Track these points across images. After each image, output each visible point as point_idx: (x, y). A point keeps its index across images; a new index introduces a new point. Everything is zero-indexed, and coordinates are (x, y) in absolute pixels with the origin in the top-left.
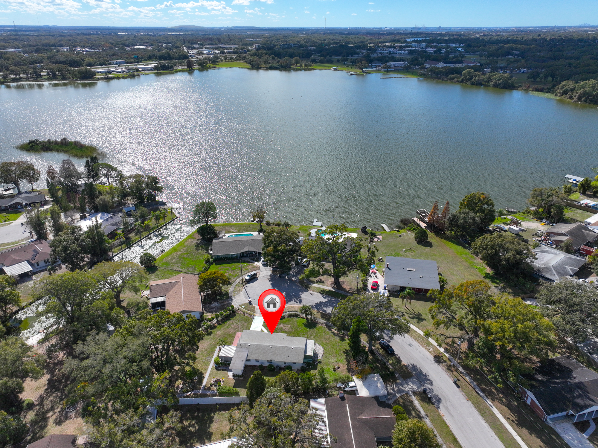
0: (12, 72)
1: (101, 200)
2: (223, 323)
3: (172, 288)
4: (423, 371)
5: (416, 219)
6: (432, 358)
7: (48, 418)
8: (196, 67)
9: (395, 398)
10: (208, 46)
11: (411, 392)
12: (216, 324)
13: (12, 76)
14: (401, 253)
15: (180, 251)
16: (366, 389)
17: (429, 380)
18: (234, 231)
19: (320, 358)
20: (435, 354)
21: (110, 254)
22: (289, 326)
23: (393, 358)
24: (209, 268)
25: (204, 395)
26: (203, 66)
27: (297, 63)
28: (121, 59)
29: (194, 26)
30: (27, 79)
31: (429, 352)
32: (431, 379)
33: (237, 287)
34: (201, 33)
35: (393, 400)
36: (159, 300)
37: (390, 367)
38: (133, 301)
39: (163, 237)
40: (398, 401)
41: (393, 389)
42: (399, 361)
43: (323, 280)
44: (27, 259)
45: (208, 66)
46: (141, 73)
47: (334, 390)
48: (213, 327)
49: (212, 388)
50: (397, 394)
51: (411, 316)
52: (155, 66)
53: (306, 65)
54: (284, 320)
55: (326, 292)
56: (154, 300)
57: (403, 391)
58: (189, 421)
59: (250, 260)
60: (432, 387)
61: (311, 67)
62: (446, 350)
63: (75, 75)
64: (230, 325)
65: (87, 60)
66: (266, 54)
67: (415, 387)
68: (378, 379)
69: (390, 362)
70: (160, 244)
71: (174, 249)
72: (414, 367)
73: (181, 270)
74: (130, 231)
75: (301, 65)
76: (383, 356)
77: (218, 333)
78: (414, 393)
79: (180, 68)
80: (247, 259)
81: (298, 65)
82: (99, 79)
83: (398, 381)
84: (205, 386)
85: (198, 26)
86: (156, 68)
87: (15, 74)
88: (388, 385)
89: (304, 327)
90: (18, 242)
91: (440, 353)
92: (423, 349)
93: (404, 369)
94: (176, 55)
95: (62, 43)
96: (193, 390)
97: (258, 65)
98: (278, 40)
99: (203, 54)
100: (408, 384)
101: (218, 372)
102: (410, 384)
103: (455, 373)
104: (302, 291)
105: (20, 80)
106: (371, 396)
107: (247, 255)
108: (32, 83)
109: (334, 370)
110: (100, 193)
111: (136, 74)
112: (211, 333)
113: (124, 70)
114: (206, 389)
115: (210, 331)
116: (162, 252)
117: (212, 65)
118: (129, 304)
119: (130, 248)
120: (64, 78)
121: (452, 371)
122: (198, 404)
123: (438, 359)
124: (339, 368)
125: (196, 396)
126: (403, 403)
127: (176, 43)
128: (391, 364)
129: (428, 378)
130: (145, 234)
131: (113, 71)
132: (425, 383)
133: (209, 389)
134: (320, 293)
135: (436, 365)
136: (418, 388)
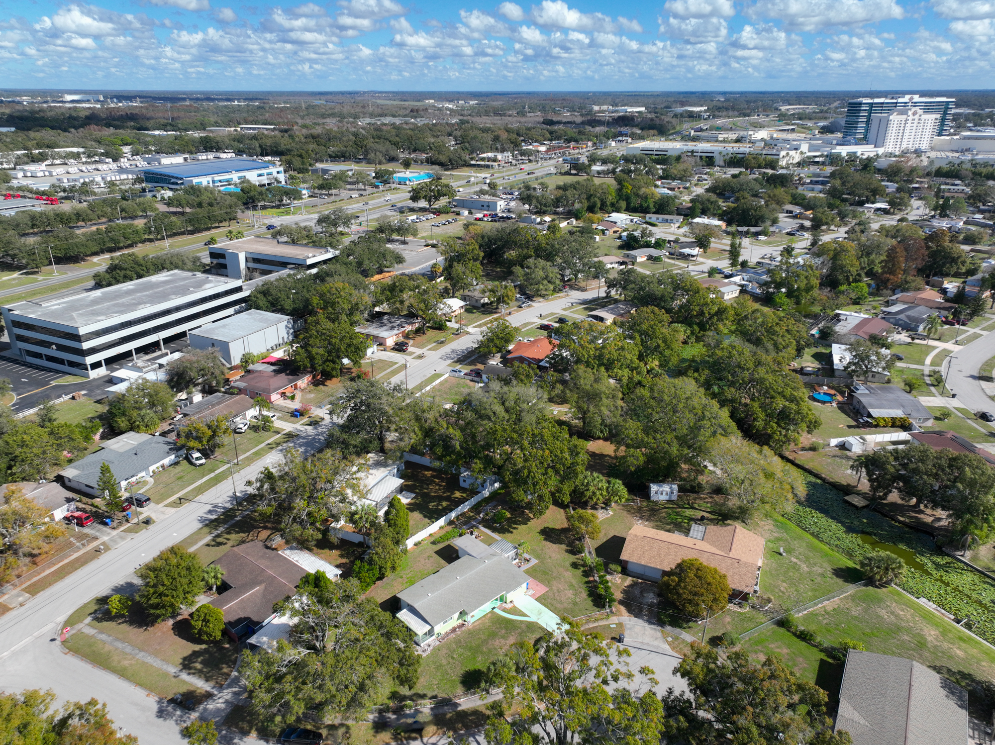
9: (236, 667)
11: (216, 693)
40: (230, 667)
42: (265, 735)
50: (237, 674)
60: (180, 727)
67: (211, 706)
78: (209, 696)
100: (226, 702)
102: (223, 705)
126: (221, 669)
136: (205, 709)
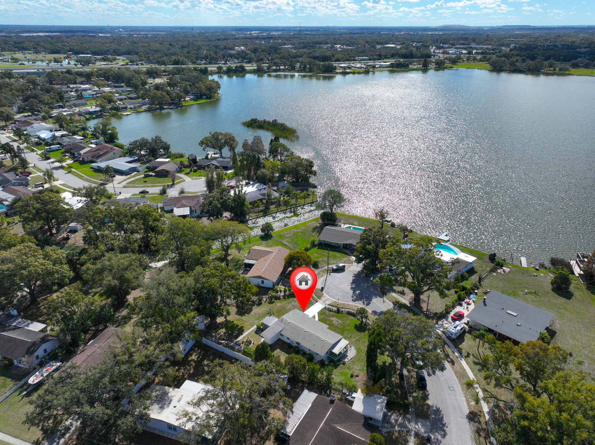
0: (276, 64)
1: (261, 172)
2: (288, 298)
3: (265, 256)
4: (444, 419)
5: (573, 262)
6: (467, 411)
7: (132, 318)
8: (433, 66)
9: (392, 429)
10: (459, 46)
11: (413, 432)
12: (281, 297)
13: (274, 68)
14: (520, 293)
15: (299, 229)
16: (362, 405)
17: (444, 431)
18: (355, 223)
19: (346, 360)
20: (473, 409)
21: (248, 217)
22: (340, 321)
23: (421, 392)
24: (310, 249)
25: (232, 348)
26: (440, 66)
27: (550, 67)
28: (366, 56)
29: (459, 26)
30: (284, 70)
31: (468, 404)
32: (447, 432)
33: (321, 273)
34: (461, 33)
35: (389, 430)
36: (251, 262)
37: (411, 399)
38: (237, 257)
39: (295, 214)
41: (396, 421)
42: (425, 397)
43: (405, 292)
44: (190, 205)
45: (445, 66)
46: (376, 69)
47: (337, 393)
48: (278, 298)
49: (241, 345)
50: (396, 427)
51: (476, 361)
52: (391, 64)
53: (560, 70)
54: (340, 315)
55: (401, 304)
56: (247, 261)
57: (406, 427)
58: (208, 362)
59: (350, 253)
60: (442, 440)
61: (567, 72)
62: (492, 412)
63: (319, 68)
64: (291, 302)
65: (336, 56)
66: (517, 55)
67: (423, 430)
68: (381, 403)
69: (415, 394)
70: (288, 220)
71: (296, 227)
72: (438, 411)
73: (288, 244)
74: (272, 204)
75: (555, 69)
76: (412, 385)
77: (279, 304)
78: (417, 435)
79: (415, 67)
80: (348, 252)
81: (551, 69)
82: (337, 73)
83: (408, 416)
84: (238, 341)
85: (463, 26)
86: (392, 66)
87: (276, 66)
88: (394, 415)
89: (353, 328)
90: (196, 193)
91: (481, 411)
92: (464, 399)
93: (425, 408)
94: (419, 54)
95: (328, 41)
96: (227, 340)
97: (501, 67)
98: (546, 40)
99: (448, 53)
100: (416, 424)
101: (256, 335)
102: (419, 424)
103: (482, 439)
104: (376, 296)
105: (279, 70)
106: (363, 414)
107: (350, 247)
108: (286, 73)
109: (352, 376)
110: (264, 167)
111: (371, 70)
112: (273, 302)
113: (363, 66)
114: (238, 344)
115: (273, 300)
116: (285, 226)
117: (450, 65)
118: (232, 259)
119: (265, 216)
120: (310, 71)
121: (479, 435)
122: (223, 353)
123: (473, 417)
124: (357, 376)
125: (227, 346)
126: (397, 437)
127: (427, 42)
128: (413, 397)
129: (445, 428)
130: (283, 208)
131: (352, 67)
132: (437, 432)
133: (239, 345)
134: (393, 303)
135: (466, 421)
136: (425, 432)
